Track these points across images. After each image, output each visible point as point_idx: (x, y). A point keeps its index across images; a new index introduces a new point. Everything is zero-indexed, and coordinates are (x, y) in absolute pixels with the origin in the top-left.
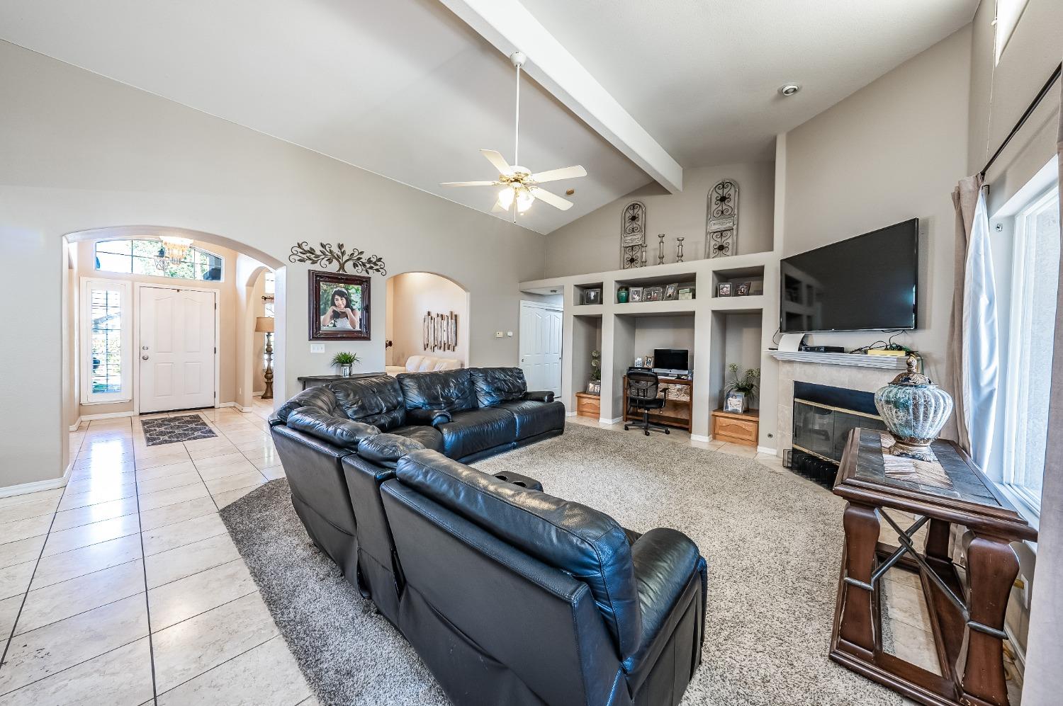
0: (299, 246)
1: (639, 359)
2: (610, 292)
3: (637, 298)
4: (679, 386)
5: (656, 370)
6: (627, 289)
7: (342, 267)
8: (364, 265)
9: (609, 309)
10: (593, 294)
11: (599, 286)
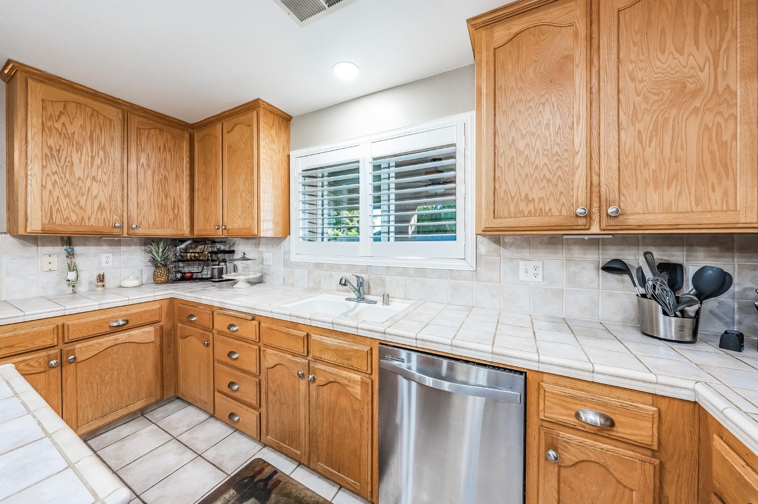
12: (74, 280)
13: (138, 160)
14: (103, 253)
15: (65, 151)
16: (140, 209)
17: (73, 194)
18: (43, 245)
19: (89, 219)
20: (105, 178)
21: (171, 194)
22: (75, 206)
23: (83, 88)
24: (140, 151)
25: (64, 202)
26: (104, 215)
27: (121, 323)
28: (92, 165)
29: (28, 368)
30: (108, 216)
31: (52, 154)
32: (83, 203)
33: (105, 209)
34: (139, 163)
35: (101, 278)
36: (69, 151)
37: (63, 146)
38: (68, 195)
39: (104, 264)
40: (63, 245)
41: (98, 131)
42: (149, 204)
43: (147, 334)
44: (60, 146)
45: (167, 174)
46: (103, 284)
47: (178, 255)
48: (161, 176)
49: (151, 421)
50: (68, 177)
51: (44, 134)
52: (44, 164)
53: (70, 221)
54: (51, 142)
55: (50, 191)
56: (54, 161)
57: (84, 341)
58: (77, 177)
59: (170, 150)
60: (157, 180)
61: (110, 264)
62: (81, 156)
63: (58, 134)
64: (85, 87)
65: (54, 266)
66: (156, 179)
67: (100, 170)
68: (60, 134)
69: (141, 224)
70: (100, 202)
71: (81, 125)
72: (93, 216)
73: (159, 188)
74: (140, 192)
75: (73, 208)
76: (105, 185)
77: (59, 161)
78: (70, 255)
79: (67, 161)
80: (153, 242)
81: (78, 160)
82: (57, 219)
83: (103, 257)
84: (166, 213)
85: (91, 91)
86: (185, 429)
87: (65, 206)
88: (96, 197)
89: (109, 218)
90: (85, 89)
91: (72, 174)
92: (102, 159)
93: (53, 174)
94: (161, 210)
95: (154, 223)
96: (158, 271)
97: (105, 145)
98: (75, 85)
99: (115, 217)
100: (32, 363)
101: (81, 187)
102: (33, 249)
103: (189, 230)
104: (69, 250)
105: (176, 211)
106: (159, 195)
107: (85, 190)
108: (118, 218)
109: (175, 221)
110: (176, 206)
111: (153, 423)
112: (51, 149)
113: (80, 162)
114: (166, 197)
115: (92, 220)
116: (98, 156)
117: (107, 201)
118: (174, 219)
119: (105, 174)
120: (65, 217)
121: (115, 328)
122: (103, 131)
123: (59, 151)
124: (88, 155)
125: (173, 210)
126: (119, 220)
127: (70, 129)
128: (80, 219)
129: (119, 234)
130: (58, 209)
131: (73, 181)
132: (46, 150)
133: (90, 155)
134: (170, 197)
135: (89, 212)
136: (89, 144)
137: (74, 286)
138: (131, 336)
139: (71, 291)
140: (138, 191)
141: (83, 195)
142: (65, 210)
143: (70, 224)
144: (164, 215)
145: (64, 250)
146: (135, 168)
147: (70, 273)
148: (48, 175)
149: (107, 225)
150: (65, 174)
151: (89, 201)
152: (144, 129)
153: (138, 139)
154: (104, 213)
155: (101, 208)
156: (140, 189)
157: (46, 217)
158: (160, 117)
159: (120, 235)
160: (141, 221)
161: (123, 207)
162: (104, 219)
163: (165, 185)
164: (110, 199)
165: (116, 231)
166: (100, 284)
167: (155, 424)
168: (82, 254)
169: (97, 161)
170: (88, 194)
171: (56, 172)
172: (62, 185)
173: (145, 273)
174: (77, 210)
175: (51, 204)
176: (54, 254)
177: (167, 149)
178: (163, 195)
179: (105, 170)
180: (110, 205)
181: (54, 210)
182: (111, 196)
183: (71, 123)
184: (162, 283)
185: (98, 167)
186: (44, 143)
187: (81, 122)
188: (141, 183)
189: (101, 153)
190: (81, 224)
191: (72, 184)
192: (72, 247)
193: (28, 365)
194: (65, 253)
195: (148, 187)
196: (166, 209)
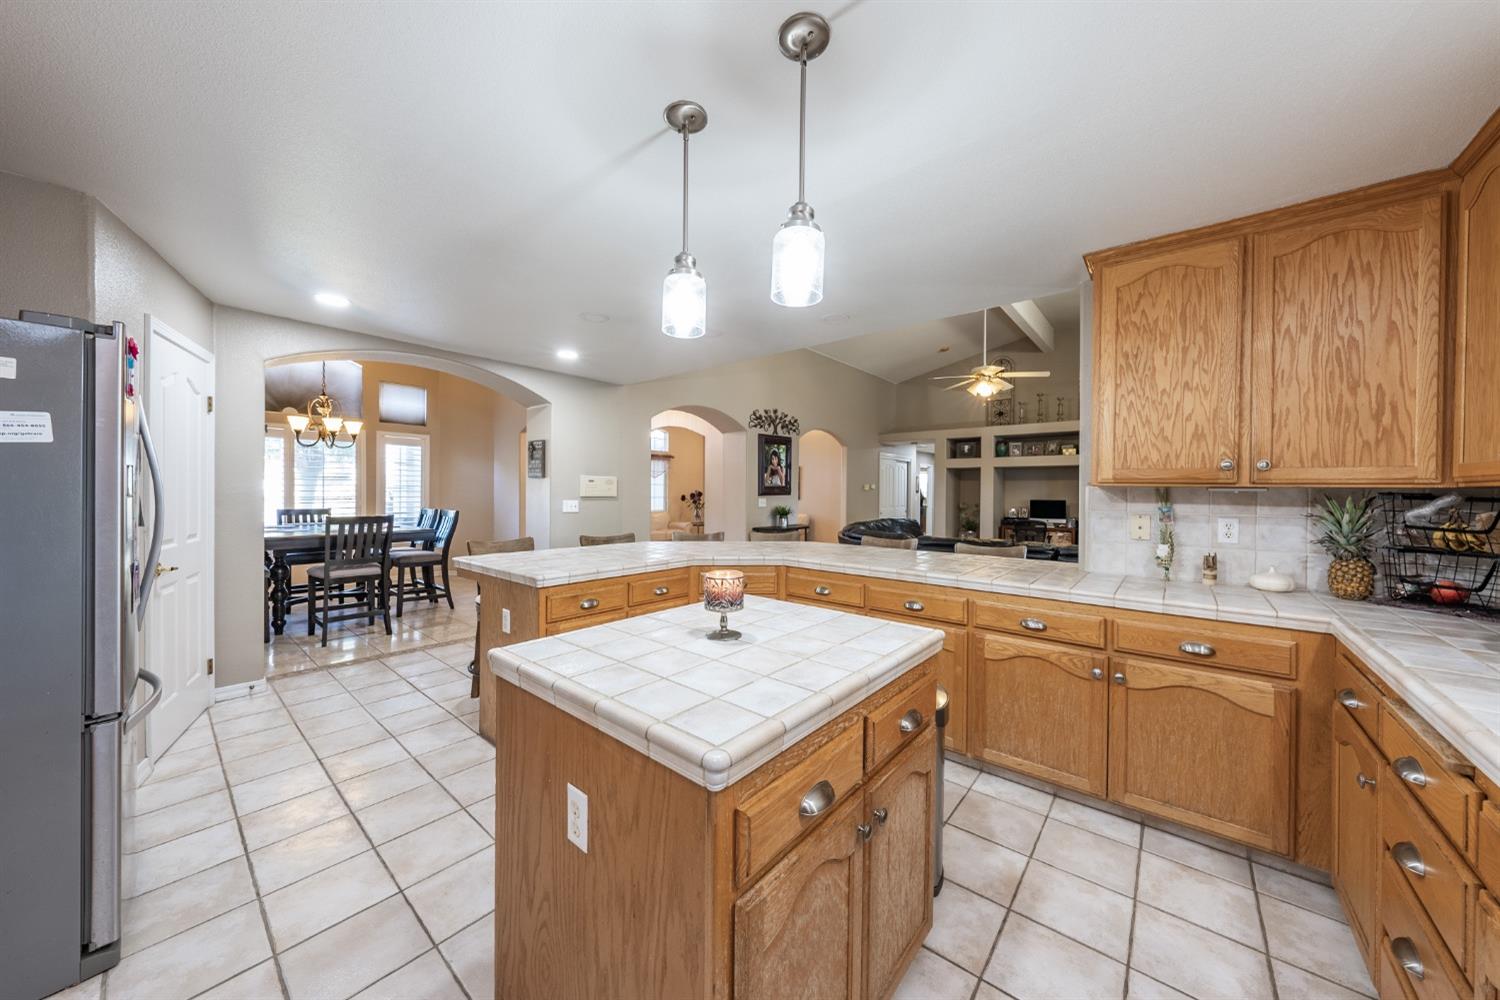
0: (754, 414)
1: (1013, 510)
2: (988, 447)
3: (1017, 452)
4: (1060, 534)
5: (1031, 519)
6: (1006, 443)
7: (775, 431)
8: (787, 426)
9: (988, 463)
10: (966, 448)
11: (977, 440)
12: (1163, 558)
13: (1276, 323)
14: (1221, 517)
15: (1145, 354)
16: (1280, 428)
17: (1154, 419)
18: (1134, 500)
19: (1178, 457)
20: (1206, 380)
21: (1368, 380)
22: (1156, 438)
23: (1170, 239)
24: (1282, 303)
25: (1142, 432)
26: (1204, 448)
27: (1203, 650)
28: (1184, 362)
29: (1071, 665)
30: (1211, 448)
31: (1129, 365)
32: (1168, 432)
33: (1205, 436)
34: (1279, 331)
35: (1211, 563)
36: (1151, 349)
37: (1141, 346)
38: (1148, 421)
39: (1222, 539)
40: (1157, 502)
41: (1194, 299)
42: (1303, 414)
43: (1258, 695)
44: (1139, 348)
45: (1358, 335)
46: (1213, 573)
47: (1399, 532)
48: (1338, 342)
49: (1254, 883)
50: (1148, 394)
51: (1120, 337)
52: (1119, 382)
53: (1150, 463)
54: (1127, 347)
55: (1125, 420)
56: (1130, 373)
57: (1141, 658)
58: (1160, 390)
59: (1368, 270)
60: (1325, 354)
61: (1234, 540)
62: (1167, 352)
63: (1136, 331)
64: (1174, 235)
65: (1145, 534)
66: (1324, 350)
67: (1197, 366)
68: (1138, 329)
69: (1281, 457)
70: (1197, 426)
71: (1168, 301)
72: (1184, 451)
73: (1332, 373)
74: (1281, 391)
75: (1153, 439)
76: (1206, 393)
77: (1137, 371)
78: (1167, 517)
79: (1147, 368)
80: (1329, 499)
81: (1163, 363)
82: (1133, 460)
83: (1221, 525)
84: (1352, 428)
85: (1183, 236)
86: (1306, 963)
87: (1143, 439)
88: (1189, 418)
89: (1211, 452)
90: (1174, 238)
91: (1153, 386)
92: (1200, 348)
93: (1129, 393)
94: (1338, 423)
95: (1315, 455)
96: (1338, 567)
97: (1206, 320)
98: (1159, 241)
99: (1223, 449)
100: (1075, 661)
101: (1166, 405)
102: (1122, 505)
103: (1433, 466)
104: (1165, 510)
105: (1387, 419)
106: (1331, 389)
107: (1172, 409)
108: (1228, 452)
109: (1383, 447)
110: (1388, 408)
111: (1254, 889)
112: (1126, 356)
113: (1166, 364)
114: (1353, 390)
115: (1183, 457)
116: (1194, 343)
117: (1209, 421)
118: (1378, 442)
119: (1205, 371)
120: (1142, 457)
121: (1188, 655)
122: (1203, 295)
123: (1136, 356)
124: (1178, 348)
125: (1377, 416)
126: (1230, 455)
127: (1152, 315)
128: (1164, 458)
129: (1231, 481)
130: (1134, 445)
131: (1155, 397)
132: (1121, 361)
133: (1180, 346)
134: (1367, 386)
135: (1177, 445)
136: (1179, 330)
137: (1167, 569)
138: (1218, 683)
139: (1163, 576)
140: (1273, 391)
141: (1169, 418)
142: (1143, 446)
143: (1149, 467)
144: (1345, 434)
145: (1157, 510)
146: (1269, 343)
147: (1161, 547)
148: (1123, 396)
149: (1208, 466)
150: (1143, 390)
151: (1179, 425)
152: (1292, 253)
153: (1278, 281)
154: (1204, 443)
155: (1198, 436)
156: (1279, 384)
157: (1119, 458)
158: (1336, 205)
159: (1234, 484)
160: (1282, 451)
161: (1240, 428)
162: (1203, 454)
163: (1349, 361)
164: (1215, 416)
165: (1223, 477)
166: (1208, 572)
167: (1256, 893)
168: (1185, 517)
169: (1193, 353)
170: (1176, 415)
171: (1133, 389)
172: (1140, 408)
173: (1312, 568)
174: (1159, 444)
175: (1126, 438)
176: (1145, 515)
177: (1358, 272)
178: (1345, 386)
179: (1205, 366)
180: (1214, 428)
181: (1129, 446)
182: (1215, 411)
183: (1154, 305)
184: (1347, 597)
185: (1194, 363)
186: (1119, 351)
187: (1168, 296)
188: (1283, 371)
189: (1200, 336)
190: (1165, 465)
191: (1154, 402)
192: (1169, 505)
193: (1071, 660)
194: (1158, 514)
195: (1300, 375)
196: (1353, 420)
